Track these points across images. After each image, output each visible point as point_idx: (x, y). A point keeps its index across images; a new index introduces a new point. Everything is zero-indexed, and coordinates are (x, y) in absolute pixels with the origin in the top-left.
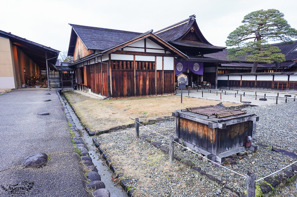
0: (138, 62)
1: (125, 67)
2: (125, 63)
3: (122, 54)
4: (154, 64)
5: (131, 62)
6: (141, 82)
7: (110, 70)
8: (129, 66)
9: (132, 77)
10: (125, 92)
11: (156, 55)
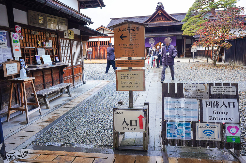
0: (100, 42)
1: (93, 44)
2: (93, 42)
3: (92, 38)
4: (109, 42)
5: (96, 42)
6: (102, 52)
7: (86, 46)
8: (95, 44)
9: (97, 49)
10: (94, 57)
11: (110, 37)
